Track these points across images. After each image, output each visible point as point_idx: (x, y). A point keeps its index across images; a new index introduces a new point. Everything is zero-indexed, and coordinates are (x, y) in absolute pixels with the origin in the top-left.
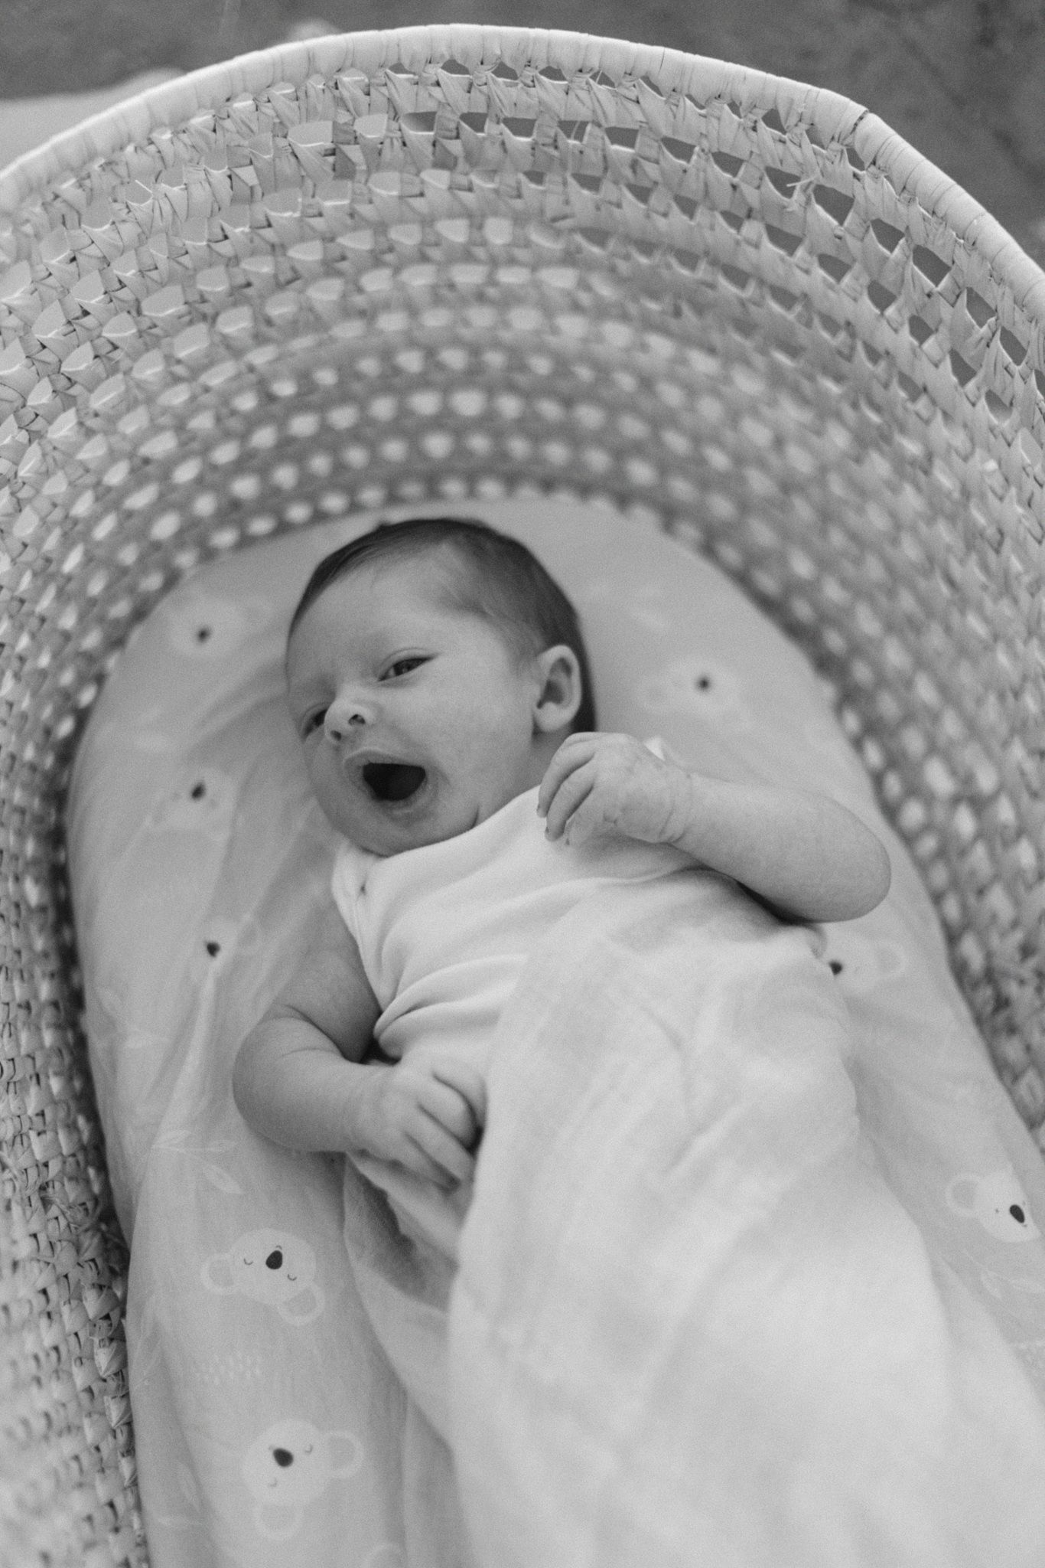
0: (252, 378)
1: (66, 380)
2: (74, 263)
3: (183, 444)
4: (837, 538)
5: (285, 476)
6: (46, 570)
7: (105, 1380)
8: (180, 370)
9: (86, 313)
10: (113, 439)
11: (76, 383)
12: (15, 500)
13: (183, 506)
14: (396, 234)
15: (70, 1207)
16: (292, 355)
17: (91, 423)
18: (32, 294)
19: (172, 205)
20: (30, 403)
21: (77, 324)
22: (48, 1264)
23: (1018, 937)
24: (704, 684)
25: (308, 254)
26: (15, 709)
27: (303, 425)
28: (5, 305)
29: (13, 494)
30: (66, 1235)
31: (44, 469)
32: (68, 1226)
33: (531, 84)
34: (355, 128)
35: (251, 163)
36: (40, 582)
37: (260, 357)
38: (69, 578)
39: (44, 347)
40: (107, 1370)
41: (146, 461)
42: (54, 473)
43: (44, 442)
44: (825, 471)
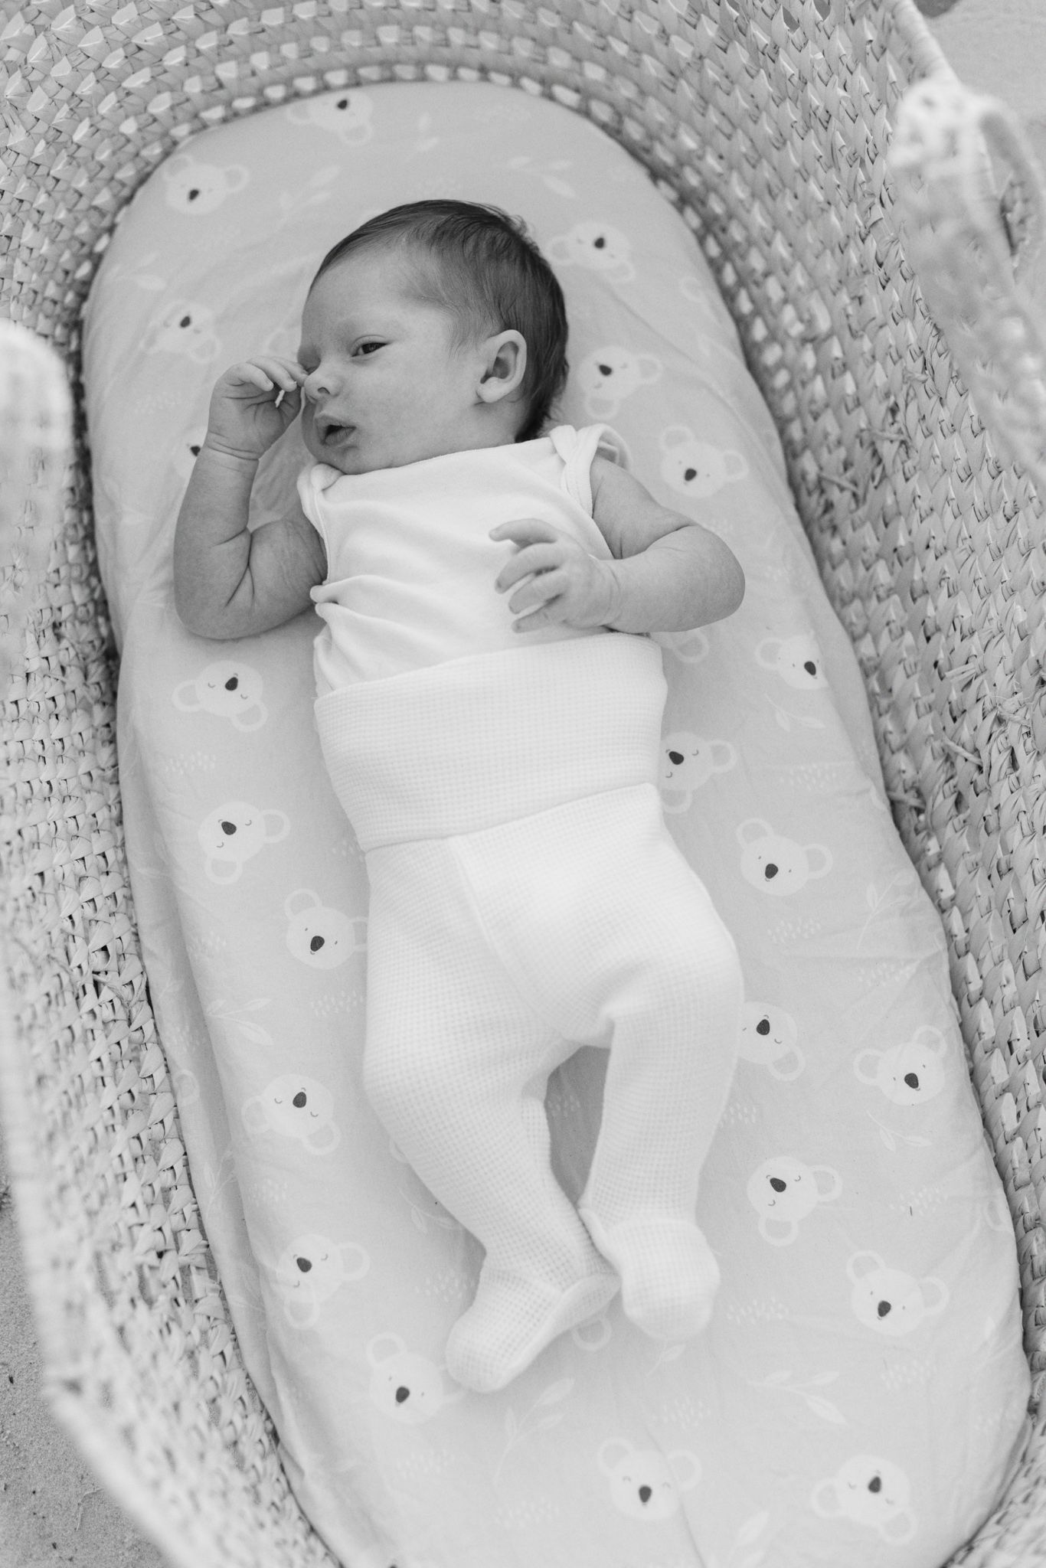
3: (169, 34)
4: (713, 117)
5: (261, 61)
6: (57, 138)
7: (104, 770)
10: (108, 31)
12: (26, 83)
13: (175, 87)
15: (79, 643)
17: (88, 17)
22: (58, 680)
23: (841, 453)
24: (600, 243)
26: (35, 254)
29: (24, 77)
30: (75, 662)
31: (49, 56)
32: (77, 655)
36: (52, 150)
38: (79, 146)
40: (107, 762)
41: (139, 49)
42: (59, 60)
43: (49, 34)
44: (701, 58)
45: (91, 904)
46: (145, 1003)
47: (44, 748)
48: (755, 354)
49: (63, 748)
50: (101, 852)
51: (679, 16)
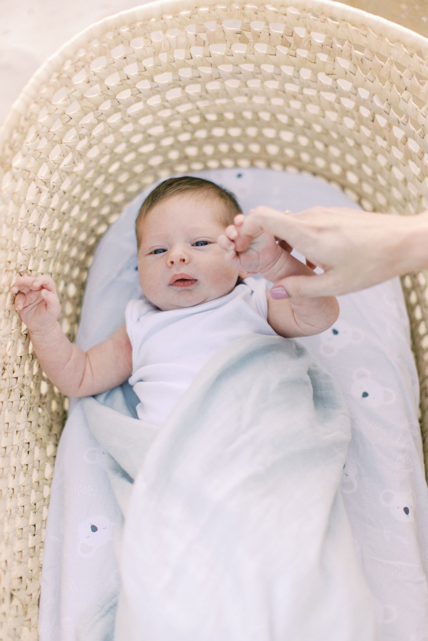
0: (198, 112)
1: (117, 102)
2: (125, 59)
3: (166, 131)
5: (209, 150)
6: (101, 171)
8: (167, 104)
9: (128, 78)
10: (136, 126)
11: (121, 104)
12: (89, 144)
13: (165, 154)
14: (263, 67)
16: (216, 105)
17: (126, 119)
18: (105, 69)
19: (170, 43)
20: (100, 108)
21: (123, 82)
22: (34, 433)
25: (226, 69)
27: (218, 132)
28: (93, 71)
31: (103, 134)
33: (324, 21)
34: (251, 25)
35: (205, 32)
37: (201, 104)
38: (111, 175)
39: (109, 89)
41: (150, 136)
42: (108, 136)
43: (105, 123)
44: (421, 196)
45: (20, 553)
46: (36, 606)
47: (15, 470)
48: (417, 339)
49: (27, 469)
50: (34, 524)
51: (414, 175)
